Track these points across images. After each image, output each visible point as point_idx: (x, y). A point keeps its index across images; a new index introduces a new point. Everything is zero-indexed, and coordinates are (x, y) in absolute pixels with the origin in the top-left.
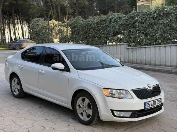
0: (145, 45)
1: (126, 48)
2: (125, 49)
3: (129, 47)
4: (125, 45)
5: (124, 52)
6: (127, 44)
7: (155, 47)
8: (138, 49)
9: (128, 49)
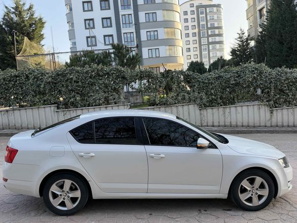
0: (82, 106)
1: (54, 111)
2: (53, 113)
3: (58, 109)
4: (52, 108)
5: (52, 116)
6: (55, 106)
7: (94, 108)
8: (72, 111)
9: (57, 111)
